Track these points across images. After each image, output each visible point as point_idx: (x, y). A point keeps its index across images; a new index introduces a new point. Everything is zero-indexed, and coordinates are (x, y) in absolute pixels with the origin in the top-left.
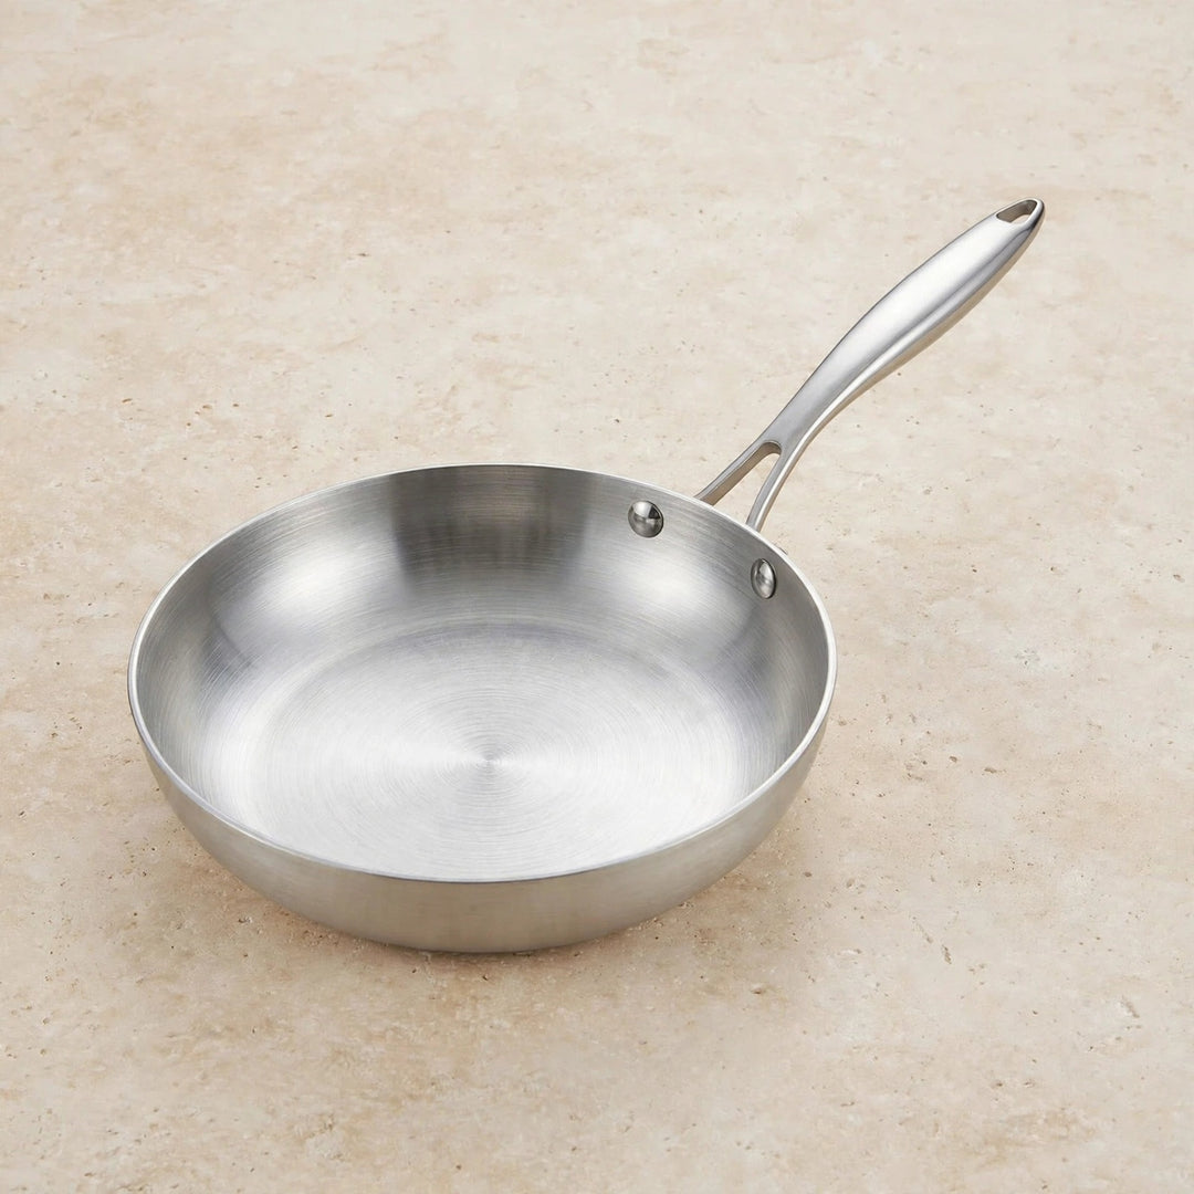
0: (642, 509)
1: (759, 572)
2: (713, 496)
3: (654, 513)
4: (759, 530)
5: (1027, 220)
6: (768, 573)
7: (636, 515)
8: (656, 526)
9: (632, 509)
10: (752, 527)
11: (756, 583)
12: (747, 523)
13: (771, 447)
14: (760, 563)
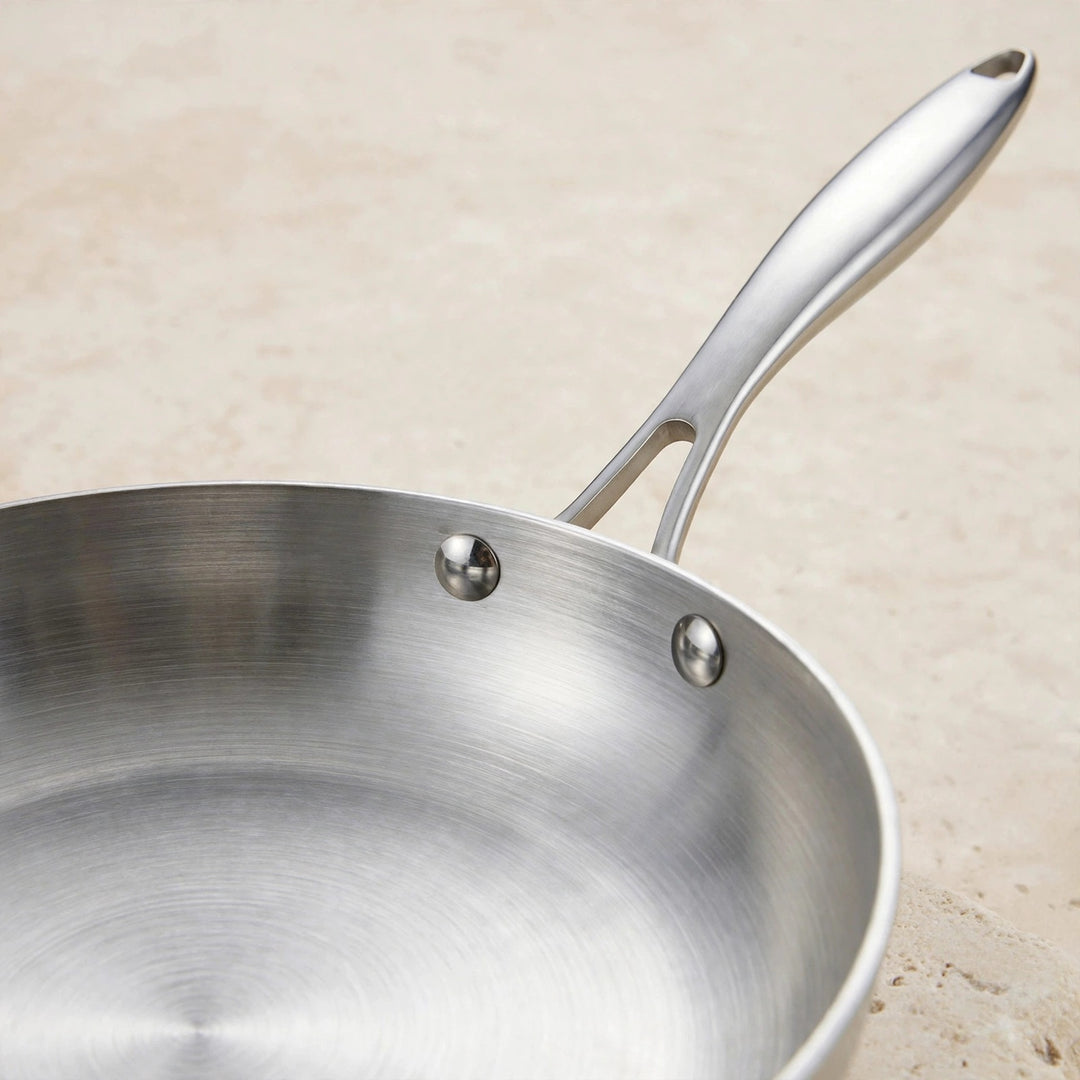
0: (458, 548)
1: (687, 642)
2: (588, 512)
3: (481, 554)
4: (676, 560)
5: (1011, 81)
6: (704, 637)
7: (448, 561)
8: (484, 578)
9: (440, 554)
10: (666, 558)
11: (682, 659)
12: (655, 550)
13: (675, 429)
14: (687, 621)
